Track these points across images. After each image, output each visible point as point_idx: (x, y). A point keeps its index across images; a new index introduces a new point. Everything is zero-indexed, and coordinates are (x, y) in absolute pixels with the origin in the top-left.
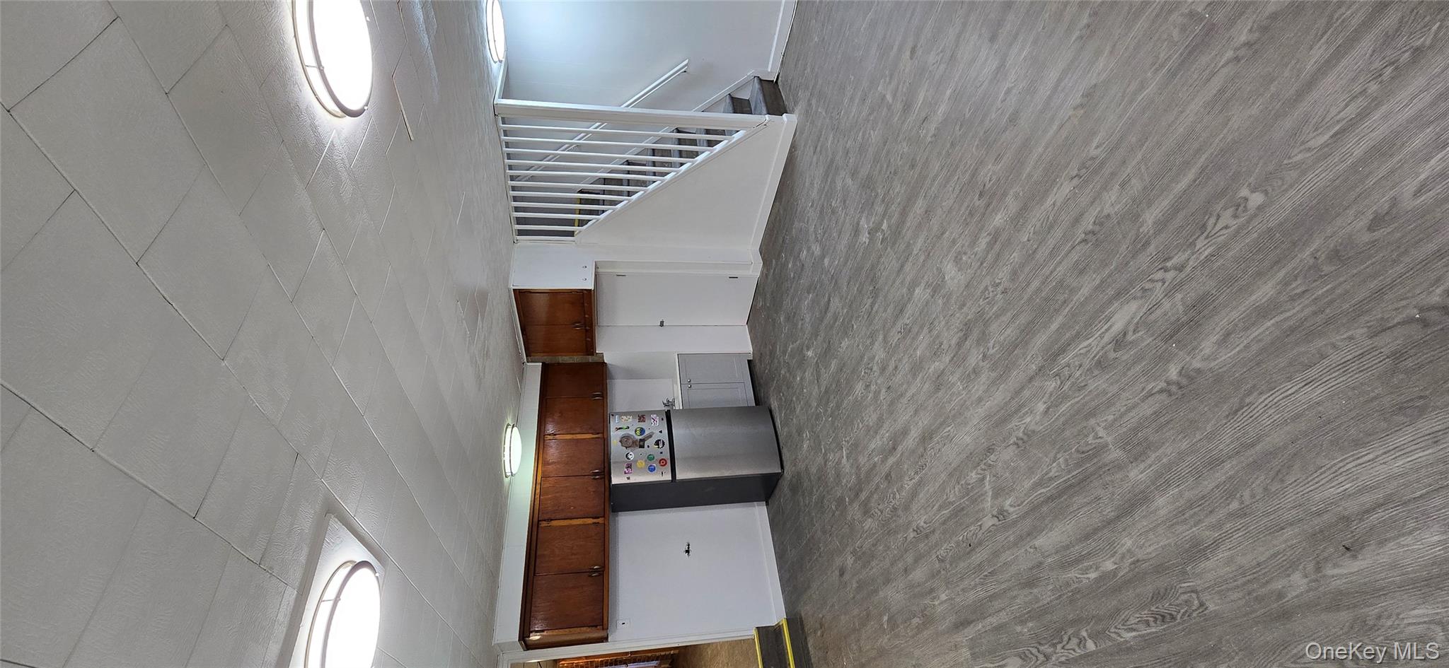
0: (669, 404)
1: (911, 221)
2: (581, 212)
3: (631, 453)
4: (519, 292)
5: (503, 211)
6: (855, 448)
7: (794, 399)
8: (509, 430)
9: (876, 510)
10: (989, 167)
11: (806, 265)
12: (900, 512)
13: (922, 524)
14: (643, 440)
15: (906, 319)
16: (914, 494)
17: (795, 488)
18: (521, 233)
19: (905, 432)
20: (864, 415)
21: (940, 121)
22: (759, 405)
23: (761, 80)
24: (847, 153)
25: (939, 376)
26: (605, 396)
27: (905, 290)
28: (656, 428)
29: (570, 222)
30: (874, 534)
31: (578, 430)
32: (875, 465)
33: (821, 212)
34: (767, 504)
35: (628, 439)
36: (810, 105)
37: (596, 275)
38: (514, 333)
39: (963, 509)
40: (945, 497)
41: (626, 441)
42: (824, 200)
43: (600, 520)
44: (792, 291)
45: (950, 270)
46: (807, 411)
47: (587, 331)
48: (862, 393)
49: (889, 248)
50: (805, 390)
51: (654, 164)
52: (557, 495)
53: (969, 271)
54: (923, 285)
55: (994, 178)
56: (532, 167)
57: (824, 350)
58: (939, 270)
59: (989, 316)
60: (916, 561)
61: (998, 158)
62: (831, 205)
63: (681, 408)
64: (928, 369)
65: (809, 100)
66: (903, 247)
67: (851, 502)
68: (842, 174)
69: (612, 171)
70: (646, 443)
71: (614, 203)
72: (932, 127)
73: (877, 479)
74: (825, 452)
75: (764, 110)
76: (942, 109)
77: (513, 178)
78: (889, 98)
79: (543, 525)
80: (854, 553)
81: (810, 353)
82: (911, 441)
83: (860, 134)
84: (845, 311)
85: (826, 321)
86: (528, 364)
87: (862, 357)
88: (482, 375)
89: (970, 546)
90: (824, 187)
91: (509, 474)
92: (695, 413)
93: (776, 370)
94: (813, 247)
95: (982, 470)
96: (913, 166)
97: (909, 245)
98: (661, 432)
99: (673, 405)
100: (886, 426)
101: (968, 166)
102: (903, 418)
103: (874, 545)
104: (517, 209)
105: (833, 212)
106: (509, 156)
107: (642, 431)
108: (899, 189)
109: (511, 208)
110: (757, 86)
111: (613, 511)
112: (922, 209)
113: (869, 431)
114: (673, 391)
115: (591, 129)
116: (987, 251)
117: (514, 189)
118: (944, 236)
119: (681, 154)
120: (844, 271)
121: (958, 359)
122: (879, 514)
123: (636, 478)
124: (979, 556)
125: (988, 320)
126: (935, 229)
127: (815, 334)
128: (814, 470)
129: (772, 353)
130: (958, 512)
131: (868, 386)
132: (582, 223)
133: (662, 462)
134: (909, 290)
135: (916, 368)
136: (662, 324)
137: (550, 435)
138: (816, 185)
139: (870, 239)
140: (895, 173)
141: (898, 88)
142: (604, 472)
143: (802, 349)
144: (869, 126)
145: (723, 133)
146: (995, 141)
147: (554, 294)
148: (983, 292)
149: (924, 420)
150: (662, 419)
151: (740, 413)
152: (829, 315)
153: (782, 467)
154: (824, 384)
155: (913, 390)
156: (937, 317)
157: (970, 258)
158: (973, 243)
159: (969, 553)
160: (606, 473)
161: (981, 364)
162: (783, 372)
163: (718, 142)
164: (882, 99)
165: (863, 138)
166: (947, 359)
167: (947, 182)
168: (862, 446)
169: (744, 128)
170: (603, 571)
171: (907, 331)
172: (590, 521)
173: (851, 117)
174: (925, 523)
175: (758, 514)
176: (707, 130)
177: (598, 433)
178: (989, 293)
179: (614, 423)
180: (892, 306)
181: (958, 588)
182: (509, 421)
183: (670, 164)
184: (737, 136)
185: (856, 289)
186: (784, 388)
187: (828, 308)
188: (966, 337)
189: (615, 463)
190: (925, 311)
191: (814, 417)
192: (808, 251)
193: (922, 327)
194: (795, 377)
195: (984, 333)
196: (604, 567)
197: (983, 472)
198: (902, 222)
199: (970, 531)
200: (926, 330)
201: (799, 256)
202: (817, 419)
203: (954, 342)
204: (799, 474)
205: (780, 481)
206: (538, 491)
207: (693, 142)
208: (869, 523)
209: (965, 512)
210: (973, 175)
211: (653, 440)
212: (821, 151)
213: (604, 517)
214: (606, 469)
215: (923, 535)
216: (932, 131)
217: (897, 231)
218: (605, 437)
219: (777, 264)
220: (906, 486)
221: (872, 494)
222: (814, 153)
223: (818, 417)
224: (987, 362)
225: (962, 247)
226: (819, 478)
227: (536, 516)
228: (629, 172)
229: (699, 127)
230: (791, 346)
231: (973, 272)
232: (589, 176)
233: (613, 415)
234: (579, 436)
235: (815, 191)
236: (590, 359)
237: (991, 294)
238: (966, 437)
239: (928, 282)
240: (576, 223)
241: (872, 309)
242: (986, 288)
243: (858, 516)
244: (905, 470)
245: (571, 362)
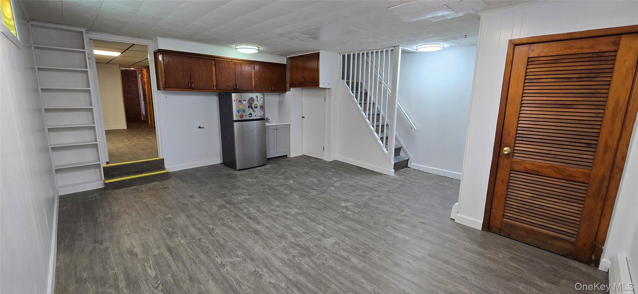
0: (267, 120)
1: (351, 223)
2: (353, 83)
3: (246, 102)
4: (318, 55)
5: (353, 49)
6: (250, 202)
7: (271, 175)
8: (257, 48)
9: (221, 211)
10: (377, 255)
11: (330, 180)
12: (221, 221)
13: (216, 231)
14: (252, 108)
15: (309, 222)
16: (230, 227)
17: (230, 176)
18: (344, 56)
19: (258, 223)
20: (265, 205)
21: (395, 235)
22: (267, 160)
23: (408, 160)
24: (379, 196)
25: (284, 237)
26: (271, 92)
27: (321, 221)
28: (257, 114)
29: (348, 78)
30: (210, 210)
31: (256, 79)
32: (242, 210)
33: (354, 186)
34: (222, 164)
35: (252, 101)
36: (399, 181)
37: (325, 88)
38: (300, 52)
39: (224, 249)
40: (229, 241)
41: (251, 100)
42: (358, 187)
43: (215, 88)
44: (319, 174)
45: (331, 240)
46: (265, 181)
47: (301, 84)
48: (275, 204)
49: (340, 214)
50: (274, 180)
51: (373, 115)
52: (227, 69)
53: (332, 248)
54: (324, 229)
55: (372, 258)
56: (372, 63)
57: (293, 188)
58: (331, 236)
59: (312, 257)
60: (199, 229)
61: (380, 259)
62: (357, 190)
63: (266, 125)
64: (287, 233)
65: (400, 181)
66: (340, 220)
67: (225, 200)
68: (370, 194)
69: (370, 98)
70: (250, 109)
71: (357, 97)
72: (392, 231)
73: (236, 211)
74: (247, 189)
75: (396, 162)
76: (399, 235)
77: (367, 53)
78: (403, 213)
79: (213, 62)
80: (201, 202)
81: (291, 182)
82: (255, 226)
83: (387, 202)
84: (311, 197)
85: (306, 188)
86: (286, 58)
87: (291, 204)
88: (283, 36)
89: (207, 252)
90: (364, 187)
91: (237, 47)
92: (264, 131)
93: (284, 167)
94: (338, 183)
95: (243, 257)
96: (375, 224)
97: (341, 223)
98: (256, 116)
99: (267, 122)
100: (261, 215)
101: (377, 247)
102: (265, 222)
103: (205, 210)
104: (354, 55)
105: (354, 191)
106: (377, 52)
107: (256, 107)
108: (365, 218)
109: (355, 52)
110: (406, 159)
111: (219, 94)
112: (357, 228)
113: (258, 207)
114: (273, 122)
115: (388, 88)
116: (341, 256)
117: (363, 54)
118: (346, 237)
119: (378, 126)
120: (329, 196)
121: (293, 245)
122: (220, 213)
123: (234, 104)
124: (202, 256)
125: (310, 257)
126: (349, 234)
127: (300, 184)
128: (238, 184)
129: (291, 166)
130: (223, 247)
131: (278, 206)
132: (348, 83)
133: (242, 116)
134: (322, 224)
135: (287, 227)
136: (303, 117)
137: (254, 66)
138: (365, 183)
139: (343, 207)
140: (372, 217)
141: (407, 217)
142: (237, 90)
143: (293, 178)
144: (391, 205)
145: (386, 144)
146: (388, 257)
147: (317, 71)
148: (322, 254)
149: (264, 231)
150: (261, 117)
151: (263, 151)
152: (309, 190)
153: (239, 170)
154: (278, 188)
155: (277, 226)
156: (311, 235)
157: (337, 248)
158: (344, 250)
159: (204, 252)
160: (237, 91)
161: (291, 255)
162: (282, 170)
163: (382, 142)
164: (402, 211)
165: (386, 203)
166: (292, 240)
167: (369, 238)
168: (251, 205)
169: (388, 153)
170: (191, 89)
171: (304, 223)
172: (215, 84)
173: (394, 198)
174: (217, 232)
175: (217, 159)
176: (388, 137)
177: (254, 88)
178: (322, 257)
179: (259, 95)
180: (314, 216)
181: (187, 247)
182: (261, 48)
183: (373, 121)
184: (385, 150)
185: (321, 201)
186: (275, 171)
187: (312, 189)
188: (302, 247)
189: (241, 95)
190: (313, 230)
191: (263, 184)
192: (336, 180)
193: (306, 229)
194: (280, 175)
195: (305, 255)
196: (193, 89)
197: (242, 257)
198: (351, 219)
199: (214, 253)
200: (304, 231)
201: (334, 177)
202: (262, 185)
203: (300, 243)
204: (237, 177)
205: (232, 169)
206: (228, 60)
207: (382, 131)
208: (215, 208)
209: (223, 250)
210: (373, 249)
211: (252, 112)
212: (380, 185)
213: (216, 90)
214: (238, 91)
215: (211, 231)
216: (390, 231)
217: (346, 218)
218: (253, 91)
219: (330, 167)
220: (234, 224)
221: (229, 209)
222: (378, 183)
223: (263, 185)
224: (292, 257)
225: (342, 245)
226: (234, 186)
227: (217, 59)
228: (370, 104)
229: (389, 134)
230: (294, 174)
231: (331, 250)
232: (368, 88)
233: (263, 94)
234: (253, 79)
235: (362, 183)
236: (288, 86)
237: (322, 258)
238: (257, 249)
239: (326, 231)
240: (348, 81)
241: (312, 208)
242: (325, 256)
243: (218, 203)
244: (241, 223)
245: (287, 77)
